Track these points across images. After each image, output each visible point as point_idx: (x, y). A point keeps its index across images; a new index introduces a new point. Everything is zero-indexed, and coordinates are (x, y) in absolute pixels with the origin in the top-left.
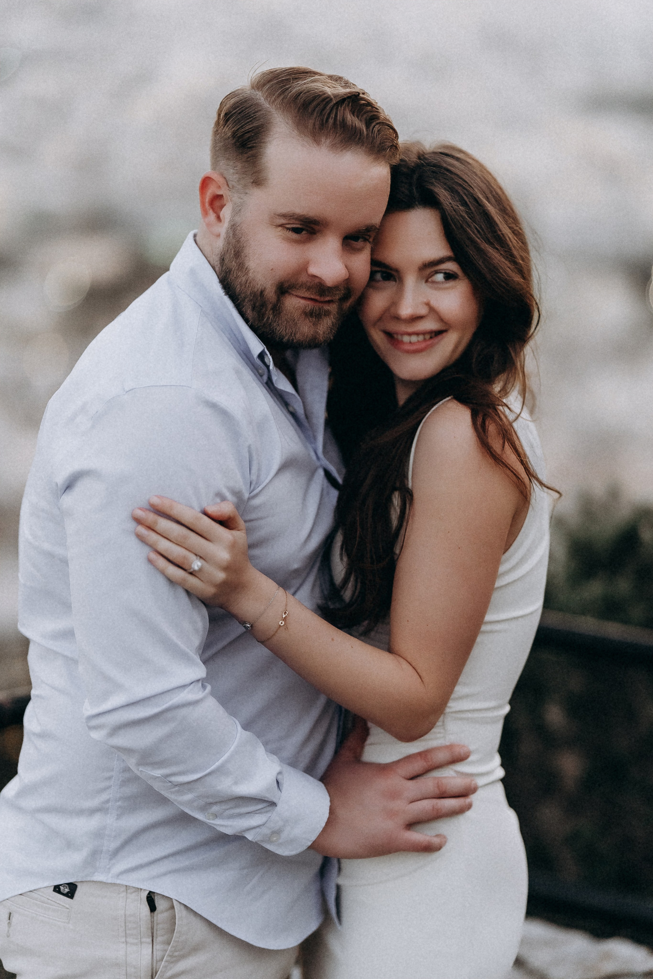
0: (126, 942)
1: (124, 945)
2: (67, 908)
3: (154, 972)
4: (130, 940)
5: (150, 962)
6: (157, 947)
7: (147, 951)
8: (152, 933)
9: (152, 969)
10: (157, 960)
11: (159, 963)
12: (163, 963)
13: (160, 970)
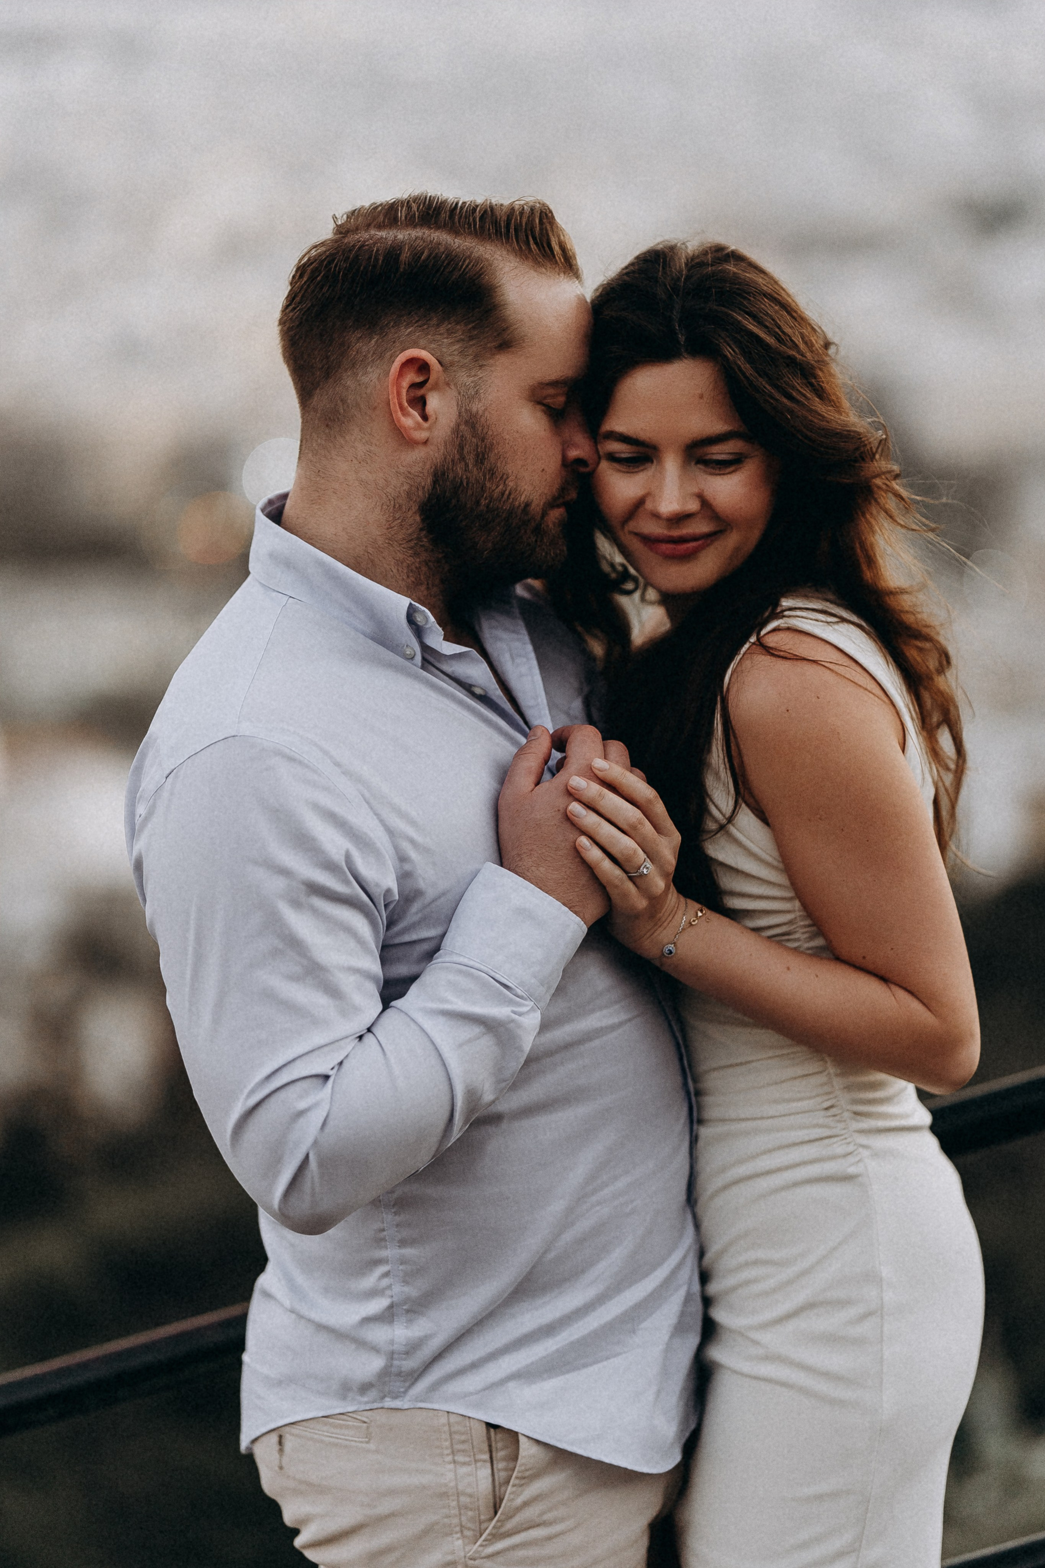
0: (454, 1462)
1: (452, 1466)
2: (365, 1422)
3: (498, 1501)
4: (460, 1458)
5: (490, 1486)
6: (500, 1465)
7: (484, 1472)
8: (490, 1446)
9: (494, 1496)
10: (500, 1483)
11: (503, 1489)
12: (510, 1487)
13: (506, 1498)
